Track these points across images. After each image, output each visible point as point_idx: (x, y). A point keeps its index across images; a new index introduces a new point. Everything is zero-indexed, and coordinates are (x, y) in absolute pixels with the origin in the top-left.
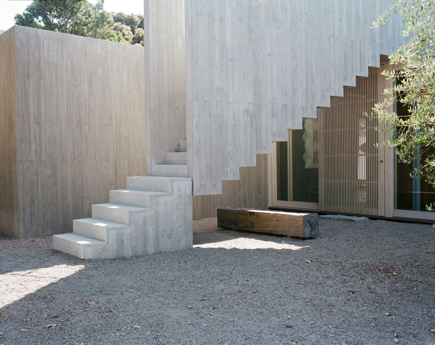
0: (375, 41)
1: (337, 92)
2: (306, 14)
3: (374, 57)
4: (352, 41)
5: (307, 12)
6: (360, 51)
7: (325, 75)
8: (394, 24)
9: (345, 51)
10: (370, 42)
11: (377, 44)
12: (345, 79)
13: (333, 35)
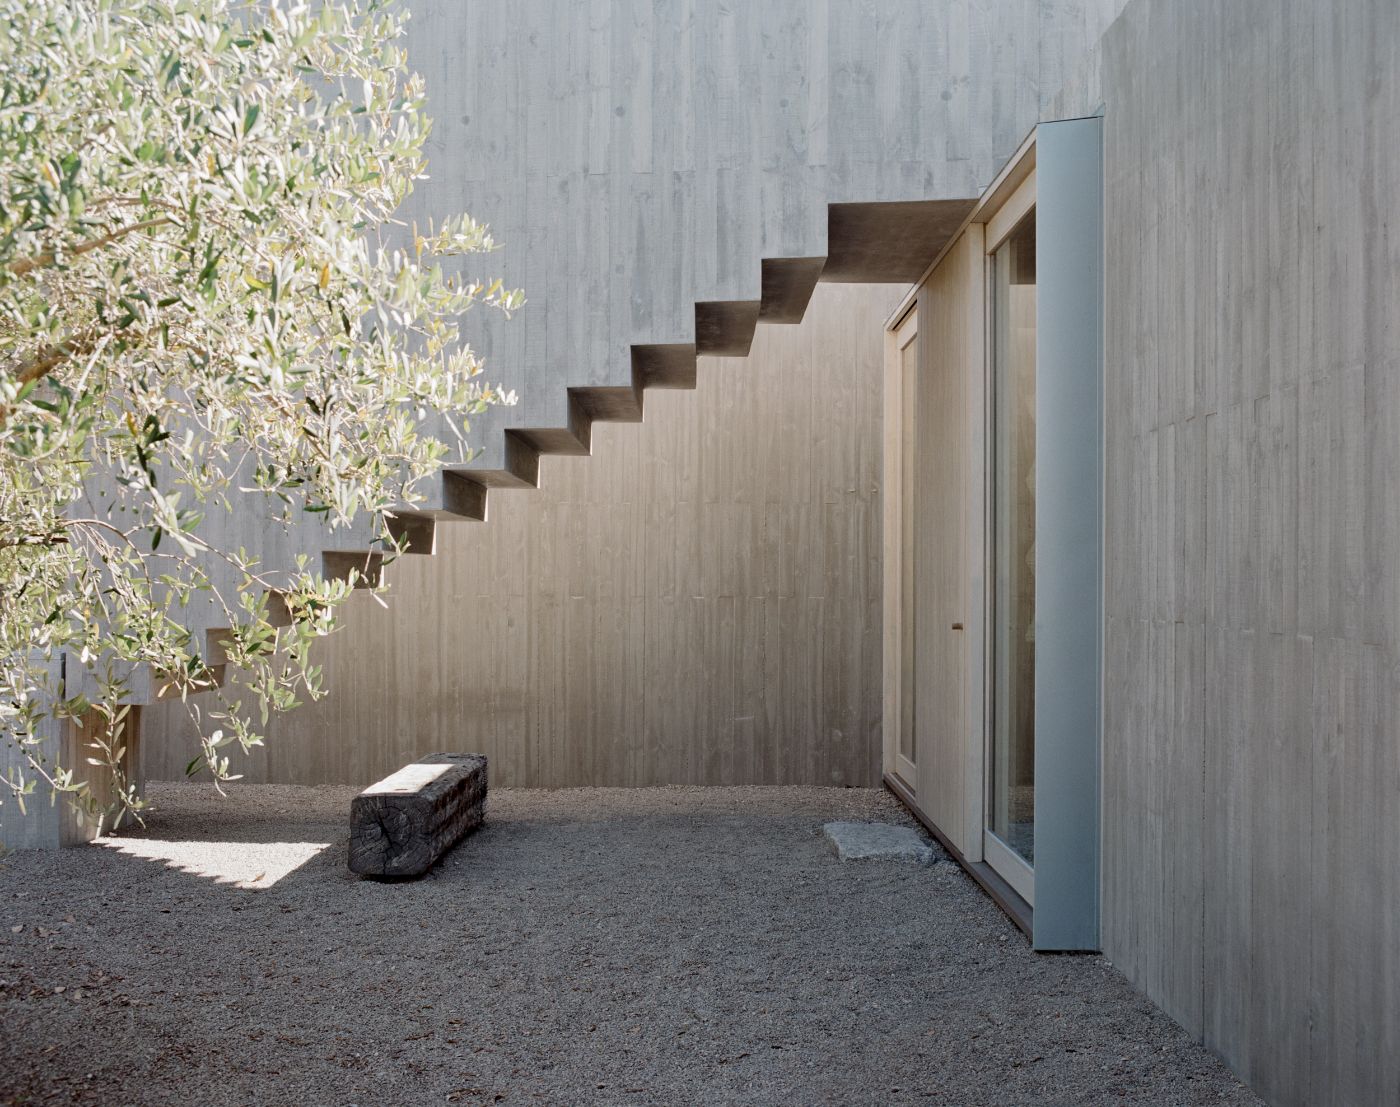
0: (801, 158)
1: (601, 372)
2: (466, 120)
3: (793, 222)
4: (677, 177)
5: (469, 113)
6: (721, 208)
7: (546, 316)
8: (913, 69)
9: (640, 220)
10: (774, 165)
11: (812, 167)
12: (641, 319)
13: (586, 170)
